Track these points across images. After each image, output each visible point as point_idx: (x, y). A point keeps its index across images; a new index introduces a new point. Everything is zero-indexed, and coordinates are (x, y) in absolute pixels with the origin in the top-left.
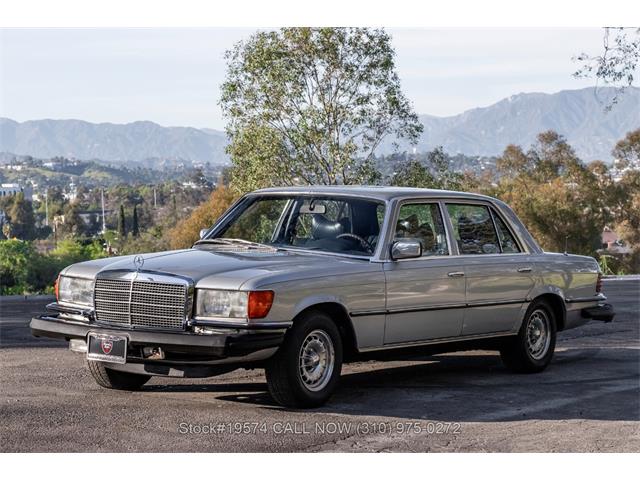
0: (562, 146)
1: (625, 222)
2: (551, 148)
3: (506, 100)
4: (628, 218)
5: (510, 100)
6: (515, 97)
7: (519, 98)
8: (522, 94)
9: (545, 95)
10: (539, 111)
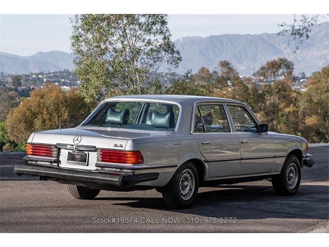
0: (231, 70)
1: (262, 113)
2: (225, 70)
3: (179, 40)
4: (264, 110)
5: (181, 40)
6: (184, 38)
7: (186, 40)
8: (188, 37)
9: (200, 38)
10: (197, 47)
